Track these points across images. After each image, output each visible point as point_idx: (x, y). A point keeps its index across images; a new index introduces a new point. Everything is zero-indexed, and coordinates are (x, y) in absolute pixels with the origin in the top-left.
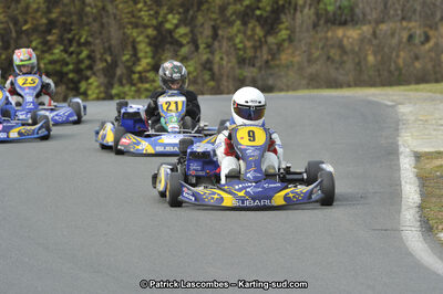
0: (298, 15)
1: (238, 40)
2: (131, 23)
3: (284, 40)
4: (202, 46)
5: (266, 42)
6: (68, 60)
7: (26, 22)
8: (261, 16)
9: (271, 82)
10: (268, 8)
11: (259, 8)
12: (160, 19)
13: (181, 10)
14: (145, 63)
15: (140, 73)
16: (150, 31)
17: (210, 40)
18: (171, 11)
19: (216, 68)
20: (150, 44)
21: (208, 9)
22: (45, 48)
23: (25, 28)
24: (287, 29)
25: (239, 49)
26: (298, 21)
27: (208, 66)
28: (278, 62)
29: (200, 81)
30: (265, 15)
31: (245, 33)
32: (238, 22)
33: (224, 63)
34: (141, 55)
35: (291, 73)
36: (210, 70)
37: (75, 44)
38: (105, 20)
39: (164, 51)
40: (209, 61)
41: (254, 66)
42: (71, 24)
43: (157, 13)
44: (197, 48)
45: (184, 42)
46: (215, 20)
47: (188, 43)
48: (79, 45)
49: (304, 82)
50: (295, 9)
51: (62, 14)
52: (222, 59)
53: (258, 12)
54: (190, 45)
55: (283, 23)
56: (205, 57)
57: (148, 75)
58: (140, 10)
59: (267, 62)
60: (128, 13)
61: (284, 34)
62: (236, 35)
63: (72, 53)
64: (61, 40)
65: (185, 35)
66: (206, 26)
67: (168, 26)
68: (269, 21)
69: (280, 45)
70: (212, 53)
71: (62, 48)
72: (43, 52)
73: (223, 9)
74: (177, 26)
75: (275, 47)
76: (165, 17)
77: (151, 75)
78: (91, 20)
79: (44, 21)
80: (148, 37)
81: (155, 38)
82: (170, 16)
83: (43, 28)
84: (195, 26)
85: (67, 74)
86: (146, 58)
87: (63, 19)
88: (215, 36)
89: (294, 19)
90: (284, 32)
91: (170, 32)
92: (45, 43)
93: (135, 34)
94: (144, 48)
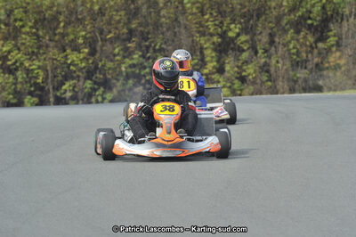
0: (345, 23)
1: (291, 46)
2: (199, 32)
3: (333, 46)
4: (260, 51)
5: (316, 47)
6: (146, 64)
7: (110, 32)
8: (312, 24)
9: (321, 83)
10: (318, 18)
11: (310, 18)
12: (224, 28)
13: (242, 21)
14: (211, 66)
15: (206, 75)
16: (215, 39)
17: (267, 46)
18: (233, 21)
19: (272, 70)
20: (215, 50)
21: (265, 20)
22: (126, 54)
23: (109, 36)
24: (335, 36)
25: (293, 54)
26: (345, 29)
27: (265, 68)
28: (327, 65)
29: (258, 81)
30: (315, 24)
31: (298, 40)
32: (292, 31)
33: (280, 65)
34: (208, 59)
35: (338, 74)
36: (268, 71)
37: (151, 50)
38: (177, 30)
39: (227, 55)
40: (266, 64)
41: (306, 68)
42: (148, 33)
43: (222, 23)
44: (256, 53)
45: (245, 48)
46: (272, 29)
47: (248, 48)
48: (155, 51)
49: (350, 82)
50: (342, 19)
51: (140, 25)
52: (278, 62)
53: (309, 22)
54: (250, 50)
55: (331, 31)
56: (263, 60)
57: (213, 77)
58: (207, 21)
59: (317, 65)
60: (196, 23)
61: (332, 40)
62: (290, 42)
63: (149, 58)
64: (139, 47)
65: (246, 41)
66: (264, 34)
67: (231, 34)
68: (319, 29)
69: (329, 50)
70: (269, 57)
71: (140, 53)
72: (124, 57)
73: (279, 19)
74: (238, 35)
75: (324, 52)
76: (228, 26)
77: (216, 77)
78: (165, 29)
79: (125, 31)
80: (214, 43)
81: (220, 45)
82: (232, 26)
83: (124, 36)
84: (255, 34)
85: (144, 76)
86: (211, 62)
87: (142, 29)
88: (272, 42)
89: (340, 27)
90: (332, 39)
91: (233, 40)
92: (126, 49)
93: (202, 42)
94: (210, 54)
